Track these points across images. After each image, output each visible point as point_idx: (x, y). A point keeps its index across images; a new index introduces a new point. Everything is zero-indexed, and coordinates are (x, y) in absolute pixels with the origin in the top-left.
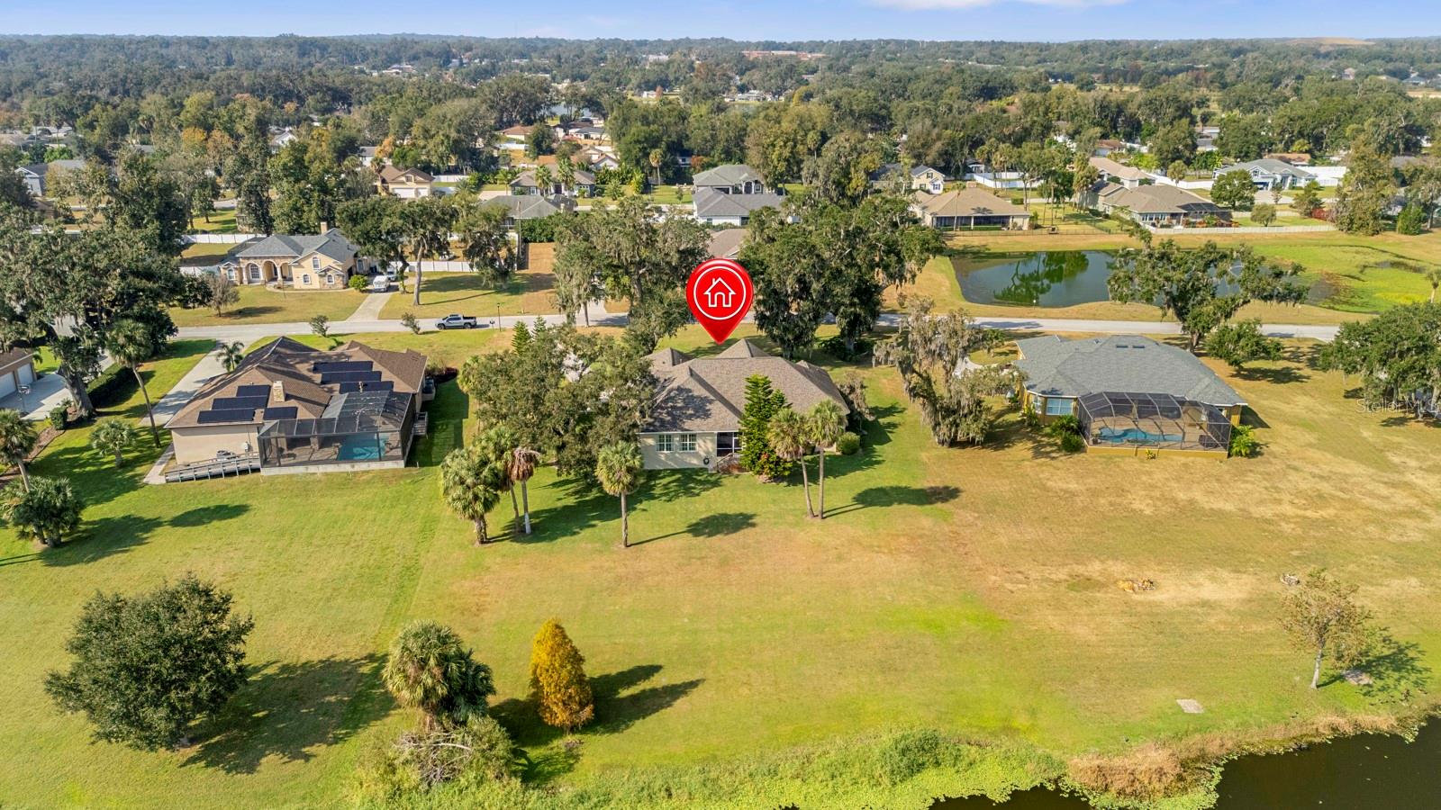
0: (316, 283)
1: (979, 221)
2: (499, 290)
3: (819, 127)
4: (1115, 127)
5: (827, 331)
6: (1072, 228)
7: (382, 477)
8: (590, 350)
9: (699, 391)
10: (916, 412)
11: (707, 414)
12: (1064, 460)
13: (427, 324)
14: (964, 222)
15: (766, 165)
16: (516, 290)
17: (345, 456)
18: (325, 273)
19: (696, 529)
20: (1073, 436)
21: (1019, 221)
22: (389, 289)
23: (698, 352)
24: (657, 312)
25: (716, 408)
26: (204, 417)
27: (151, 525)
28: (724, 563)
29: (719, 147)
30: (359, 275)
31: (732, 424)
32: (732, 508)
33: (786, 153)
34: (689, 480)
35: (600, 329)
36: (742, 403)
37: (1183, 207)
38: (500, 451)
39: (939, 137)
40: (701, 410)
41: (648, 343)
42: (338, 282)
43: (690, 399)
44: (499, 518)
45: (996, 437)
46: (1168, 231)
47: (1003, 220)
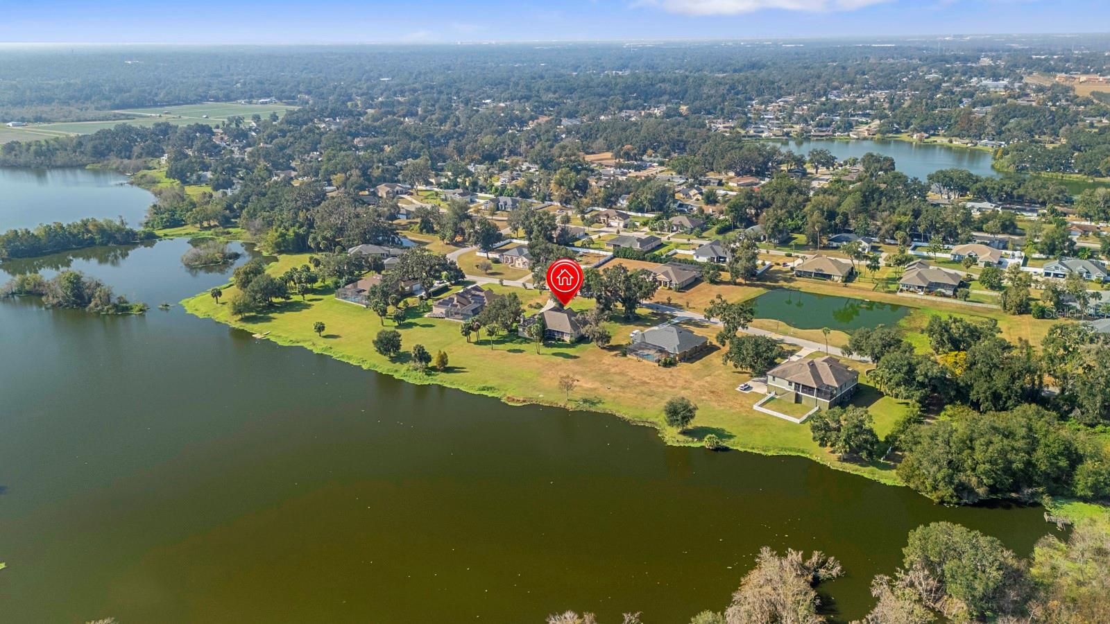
12: (618, 357)
26: (439, 304)
27: (417, 325)
38: (472, 323)
42: (527, 267)
44: (474, 338)
46: (914, 296)
47: (829, 276)
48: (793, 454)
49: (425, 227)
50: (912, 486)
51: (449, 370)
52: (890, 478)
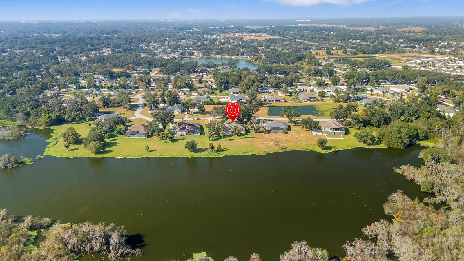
0: (177, 113)
1: (275, 100)
2: (202, 114)
3: (253, 80)
4: (318, 74)
5: (245, 120)
6: (292, 101)
7: (198, 136)
8: (218, 123)
9: (230, 127)
10: (253, 130)
11: (231, 130)
12: (267, 134)
13: (195, 119)
14: (273, 101)
15: (242, 89)
16: (205, 114)
17: (194, 134)
18: (179, 112)
19: (229, 140)
20: (269, 132)
21: (282, 101)
22: (188, 114)
23: (230, 123)
24: (225, 118)
25: (232, 129)
26: (180, 130)
27: (179, 140)
28: (232, 142)
29: (234, 83)
30: (183, 111)
31: (233, 130)
32: (233, 139)
33: (246, 87)
34: (229, 136)
35: (217, 120)
36: (234, 128)
37: (310, 98)
38: (211, 132)
39: (275, 82)
40: (230, 129)
41: (224, 122)
42: (180, 113)
43: (229, 128)
44: (211, 139)
45: (261, 132)
46: (306, 102)
47: (280, 100)
48: (355, 147)
49: (105, 105)
50: (391, 146)
51: (222, 150)
52: (383, 146)
